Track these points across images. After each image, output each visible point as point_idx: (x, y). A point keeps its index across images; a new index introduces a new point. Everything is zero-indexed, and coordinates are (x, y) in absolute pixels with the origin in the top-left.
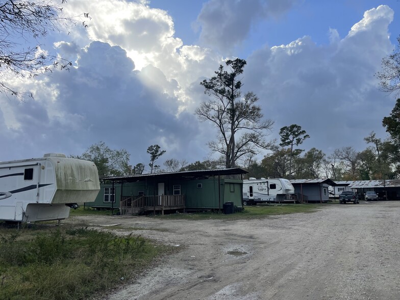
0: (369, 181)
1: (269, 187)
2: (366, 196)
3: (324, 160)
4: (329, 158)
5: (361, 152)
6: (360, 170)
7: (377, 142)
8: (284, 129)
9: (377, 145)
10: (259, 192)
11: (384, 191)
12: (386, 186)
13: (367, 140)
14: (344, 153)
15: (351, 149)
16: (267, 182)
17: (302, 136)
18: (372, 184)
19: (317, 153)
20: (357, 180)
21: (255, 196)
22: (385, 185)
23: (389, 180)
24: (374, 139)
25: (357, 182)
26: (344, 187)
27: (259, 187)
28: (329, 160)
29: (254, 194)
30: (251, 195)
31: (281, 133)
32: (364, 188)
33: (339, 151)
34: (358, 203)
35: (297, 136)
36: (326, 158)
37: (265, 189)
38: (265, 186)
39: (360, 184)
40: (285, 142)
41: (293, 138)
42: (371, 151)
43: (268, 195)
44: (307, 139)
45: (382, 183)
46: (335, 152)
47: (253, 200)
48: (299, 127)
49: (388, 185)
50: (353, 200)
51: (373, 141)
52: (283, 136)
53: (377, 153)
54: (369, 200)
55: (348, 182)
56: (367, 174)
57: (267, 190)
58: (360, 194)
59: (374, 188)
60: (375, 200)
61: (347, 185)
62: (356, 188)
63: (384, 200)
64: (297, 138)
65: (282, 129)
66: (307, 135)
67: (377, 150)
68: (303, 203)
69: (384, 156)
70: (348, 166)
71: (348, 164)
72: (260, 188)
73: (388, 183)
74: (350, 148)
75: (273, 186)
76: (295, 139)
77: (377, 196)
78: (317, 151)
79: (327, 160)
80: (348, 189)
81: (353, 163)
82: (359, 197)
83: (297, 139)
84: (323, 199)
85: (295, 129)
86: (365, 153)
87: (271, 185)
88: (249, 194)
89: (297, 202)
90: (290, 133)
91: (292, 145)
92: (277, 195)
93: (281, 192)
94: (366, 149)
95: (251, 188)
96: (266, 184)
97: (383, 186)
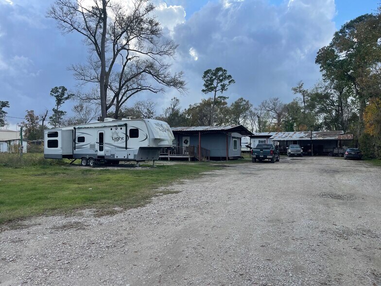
0: (293, 133)
1: (128, 134)
2: (289, 151)
3: (251, 112)
4: (256, 109)
5: (288, 103)
6: (286, 122)
7: (304, 93)
8: (208, 73)
9: (304, 96)
10: (112, 142)
11: (309, 145)
12: (313, 139)
13: (295, 90)
14: (271, 104)
15: (279, 100)
16: (126, 125)
17: (226, 82)
18: (296, 136)
19: (245, 103)
20: (281, 131)
21: (107, 151)
22: (311, 138)
23: (315, 132)
24: (301, 89)
25: (280, 134)
26: (266, 139)
27: (113, 134)
28: (256, 112)
29: (106, 147)
30: (101, 149)
31: (204, 77)
32: (287, 141)
33: (266, 102)
34: (277, 161)
35: (221, 81)
36: (252, 109)
37: (122, 139)
38: (121, 133)
39: (284, 136)
40: (209, 87)
41: (218, 83)
42: (297, 102)
43: (126, 148)
44: (232, 84)
45: (308, 135)
46: (263, 103)
47: (102, 157)
48: (225, 70)
49: (315, 137)
50: (271, 157)
51: (300, 92)
52: (206, 81)
53: (303, 105)
54: (292, 155)
55: (270, 134)
56: (292, 125)
57: (125, 139)
58: (282, 148)
59: (299, 140)
60: (299, 155)
61: (268, 137)
62: (278, 141)
63: (309, 155)
64: (222, 83)
65: (206, 73)
66: (232, 80)
67: (304, 101)
68: (201, 161)
69: (311, 106)
70: (275, 118)
71: (274, 116)
72: (115, 136)
73: (315, 135)
74: (277, 99)
75: (134, 133)
76: (219, 85)
77: (302, 151)
78: (245, 101)
79: (253, 111)
80: (269, 142)
81: (279, 116)
82: (280, 152)
83: (221, 85)
84: (231, 155)
85: (220, 73)
86: (292, 106)
87: (131, 130)
88: (97, 147)
89: (194, 159)
90: (214, 77)
91: (216, 91)
92: (140, 148)
93: (146, 144)
94: (292, 101)
95: (101, 136)
96: (124, 128)
97: (309, 139)
